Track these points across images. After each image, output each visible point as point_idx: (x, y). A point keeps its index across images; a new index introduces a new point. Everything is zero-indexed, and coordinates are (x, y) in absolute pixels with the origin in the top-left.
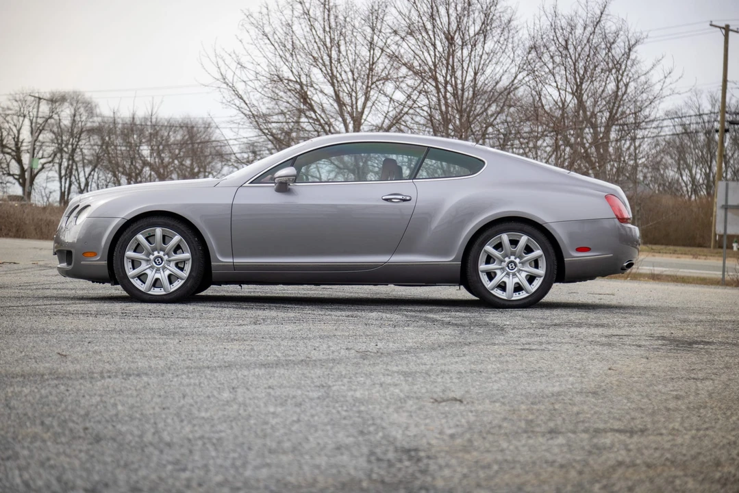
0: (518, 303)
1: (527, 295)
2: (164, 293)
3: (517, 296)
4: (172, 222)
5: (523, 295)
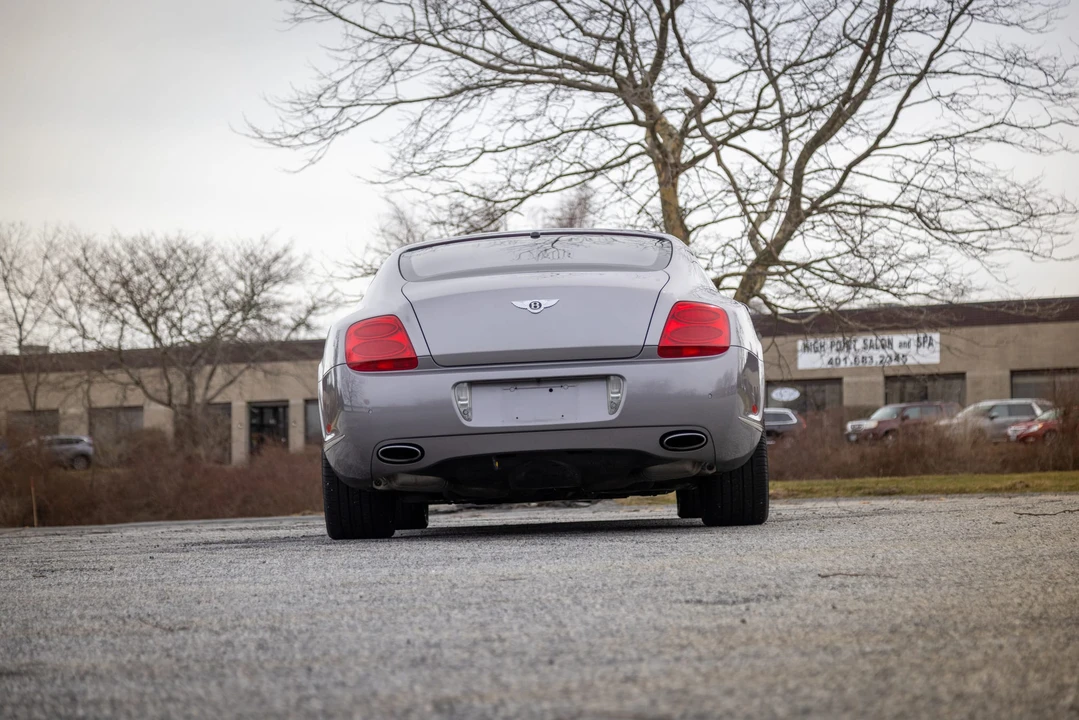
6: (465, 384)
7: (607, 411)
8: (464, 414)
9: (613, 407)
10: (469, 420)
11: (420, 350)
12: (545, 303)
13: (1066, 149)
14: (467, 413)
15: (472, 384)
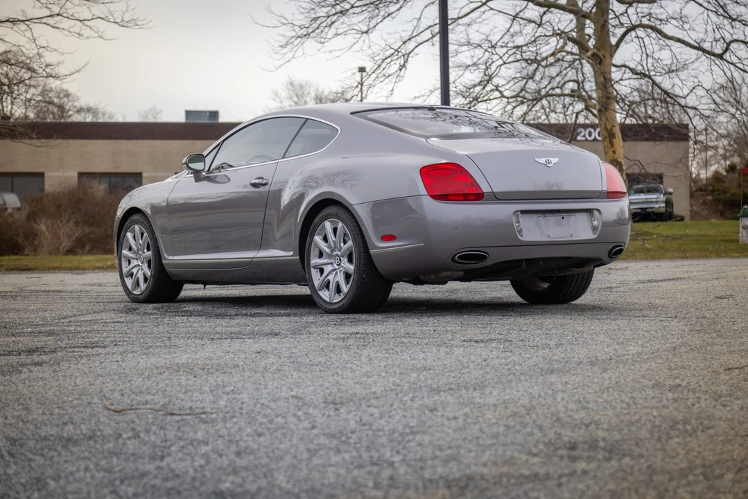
0: (336, 306)
1: (343, 297)
3: (338, 299)
6: (519, 213)
7: (591, 232)
8: (519, 232)
9: (594, 229)
10: (521, 236)
11: (485, 188)
12: (554, 160)
13: (100, 37)
14: (520, 232)
15: (523, 212)
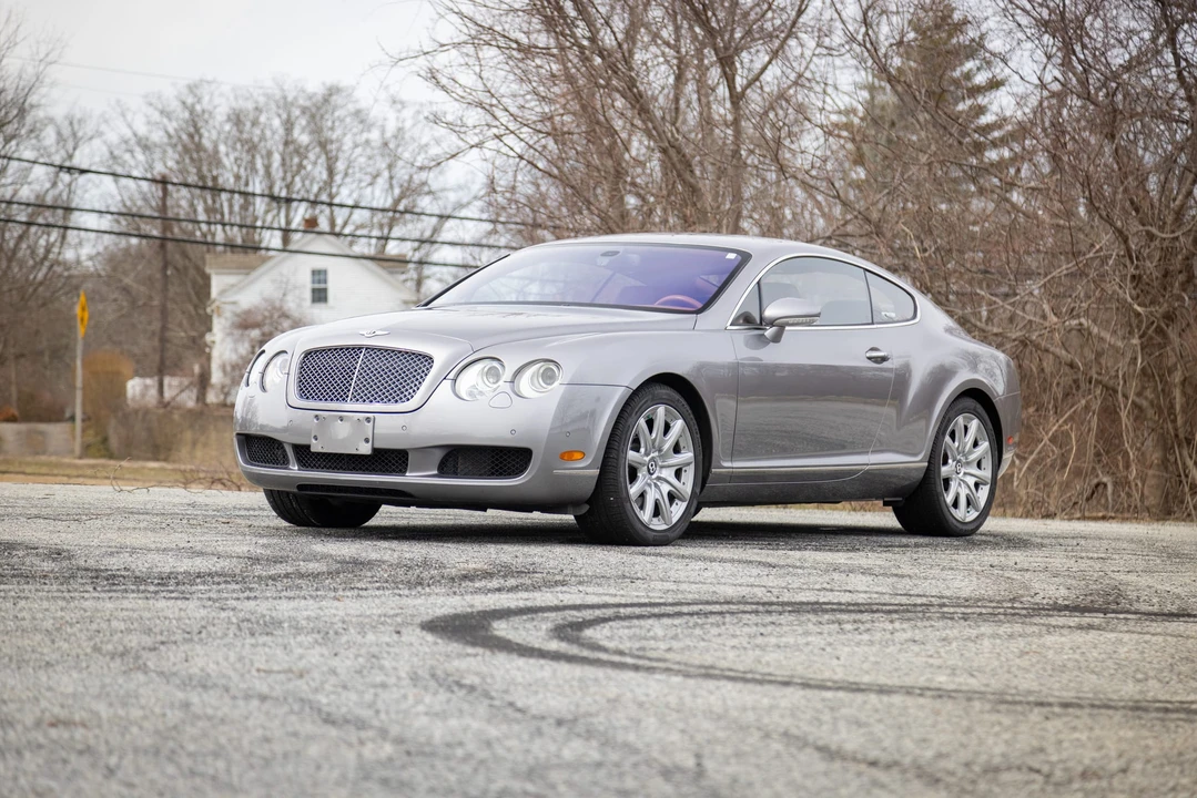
1: (977, 514)
2: (664, 527)
3: (969, 516)
4: (676, 396)
5: (973, 515)
